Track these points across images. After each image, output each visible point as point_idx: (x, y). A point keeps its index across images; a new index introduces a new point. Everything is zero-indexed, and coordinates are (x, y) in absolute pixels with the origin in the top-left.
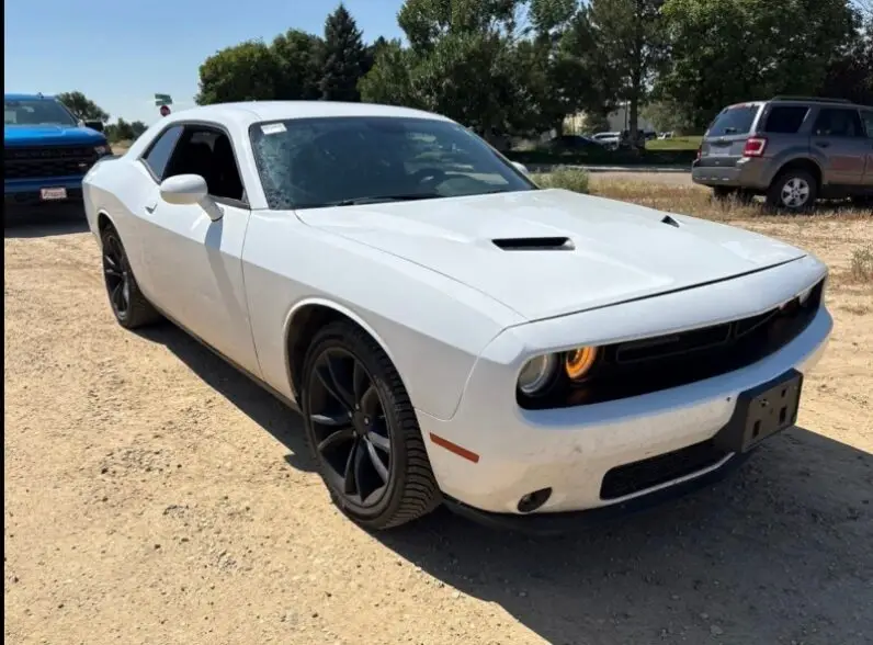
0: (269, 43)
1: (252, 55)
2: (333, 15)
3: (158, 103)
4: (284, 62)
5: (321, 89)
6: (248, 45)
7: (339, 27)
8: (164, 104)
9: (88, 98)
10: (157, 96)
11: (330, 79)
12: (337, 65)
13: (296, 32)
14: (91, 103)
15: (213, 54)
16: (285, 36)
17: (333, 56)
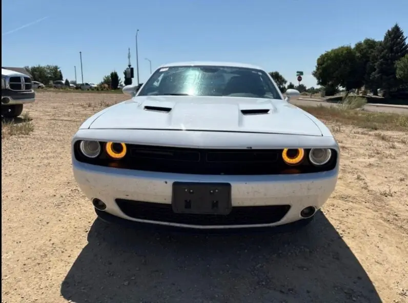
0: (353, 46)
1: (342, 52)
2: (390, 30)
3: (297, 75)
4: (358, 54)
5: (376, 67)
6: (342, 47)
7: (392, 36)
8: (300, 75)
9: (280, 74)
10: (298, 72)
11: (381, 62)
12: (387, 55)
13: (369, 40)
14: (281, 76)
15: (324, 53)
16: (363, 42)
17: (386, 50)
